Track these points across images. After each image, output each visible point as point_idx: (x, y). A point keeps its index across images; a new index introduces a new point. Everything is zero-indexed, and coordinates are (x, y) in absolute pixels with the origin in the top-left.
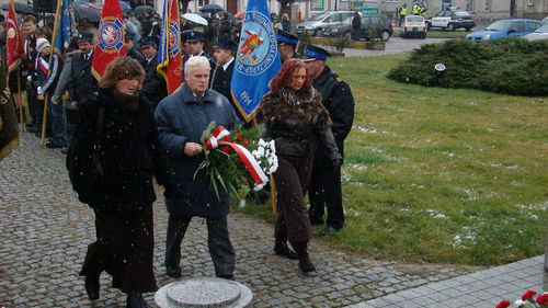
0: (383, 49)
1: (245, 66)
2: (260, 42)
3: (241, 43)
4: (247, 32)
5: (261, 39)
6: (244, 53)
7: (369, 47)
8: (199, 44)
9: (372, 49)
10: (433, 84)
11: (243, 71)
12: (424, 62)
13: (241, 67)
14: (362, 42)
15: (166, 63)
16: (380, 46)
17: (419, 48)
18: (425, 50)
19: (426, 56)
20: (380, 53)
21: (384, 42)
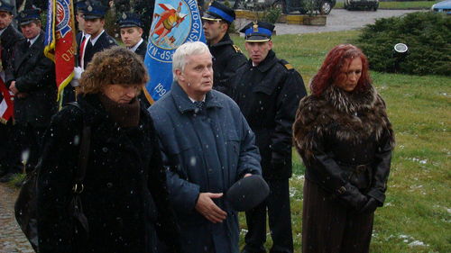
0: (324, 24)
1: (161, 51)
2: (179, 20)
3: (155, 21)
4: (162, 6)
5: (181, 15)
6: (159, 33)
7: (306, 22)
8: (98, 22)
9: (310, 25)
10: (391, 69)
11: (158, 56)
12: (380, 42)
13: (155, 52)
14: (296, 16)
15: (53, 45)
16: (320, 20)
17: (373, 23)
18: (381, 26)
19: (382, 33)
20: (320, 30)
21: (324, 15)
